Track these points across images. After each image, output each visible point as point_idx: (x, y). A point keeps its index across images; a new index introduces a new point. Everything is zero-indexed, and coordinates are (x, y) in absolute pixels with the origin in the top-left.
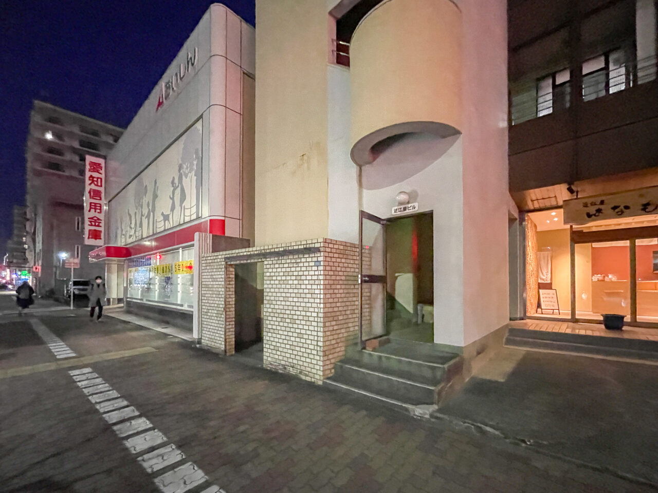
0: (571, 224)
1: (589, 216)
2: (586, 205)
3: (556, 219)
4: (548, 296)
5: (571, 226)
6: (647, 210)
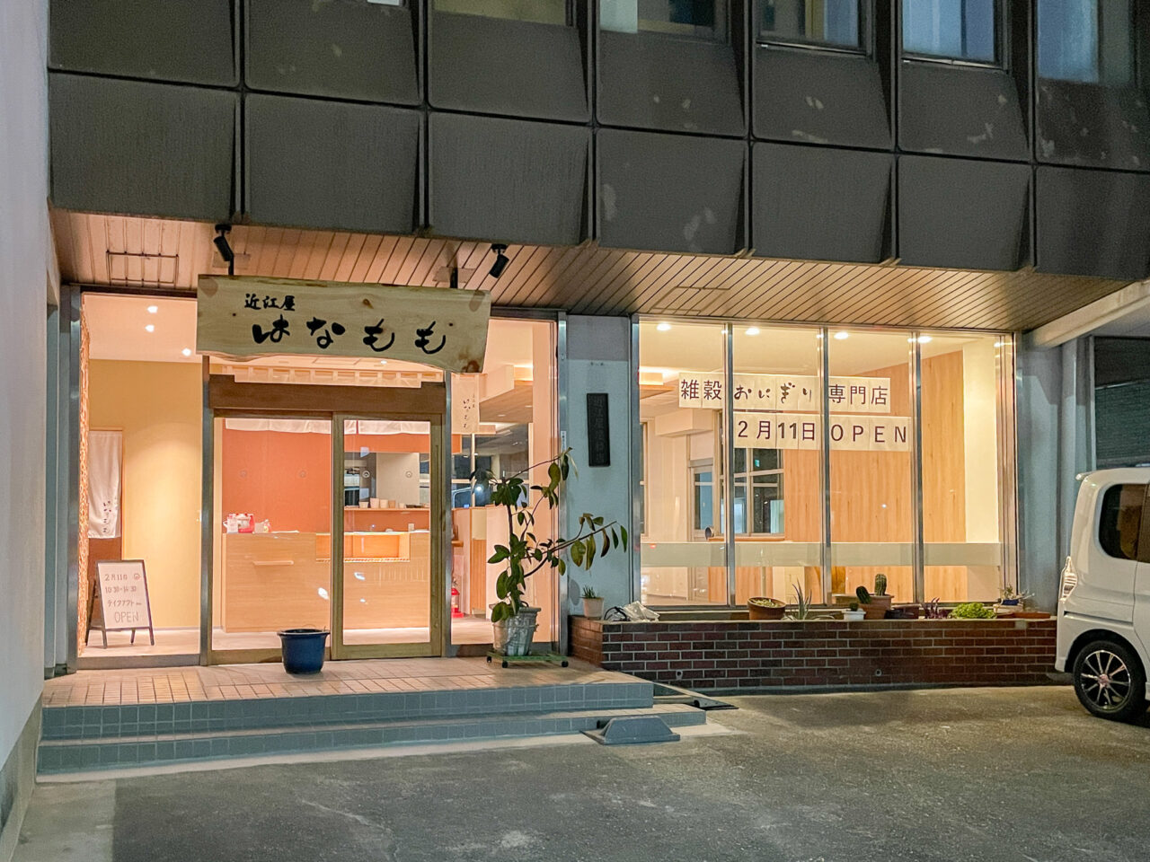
0: (206, 353)
1: (259, 336)
2: (252, 304)
3: (150, 328)
4: (121, 584)
5: (206, 359)
6: (376, 345)
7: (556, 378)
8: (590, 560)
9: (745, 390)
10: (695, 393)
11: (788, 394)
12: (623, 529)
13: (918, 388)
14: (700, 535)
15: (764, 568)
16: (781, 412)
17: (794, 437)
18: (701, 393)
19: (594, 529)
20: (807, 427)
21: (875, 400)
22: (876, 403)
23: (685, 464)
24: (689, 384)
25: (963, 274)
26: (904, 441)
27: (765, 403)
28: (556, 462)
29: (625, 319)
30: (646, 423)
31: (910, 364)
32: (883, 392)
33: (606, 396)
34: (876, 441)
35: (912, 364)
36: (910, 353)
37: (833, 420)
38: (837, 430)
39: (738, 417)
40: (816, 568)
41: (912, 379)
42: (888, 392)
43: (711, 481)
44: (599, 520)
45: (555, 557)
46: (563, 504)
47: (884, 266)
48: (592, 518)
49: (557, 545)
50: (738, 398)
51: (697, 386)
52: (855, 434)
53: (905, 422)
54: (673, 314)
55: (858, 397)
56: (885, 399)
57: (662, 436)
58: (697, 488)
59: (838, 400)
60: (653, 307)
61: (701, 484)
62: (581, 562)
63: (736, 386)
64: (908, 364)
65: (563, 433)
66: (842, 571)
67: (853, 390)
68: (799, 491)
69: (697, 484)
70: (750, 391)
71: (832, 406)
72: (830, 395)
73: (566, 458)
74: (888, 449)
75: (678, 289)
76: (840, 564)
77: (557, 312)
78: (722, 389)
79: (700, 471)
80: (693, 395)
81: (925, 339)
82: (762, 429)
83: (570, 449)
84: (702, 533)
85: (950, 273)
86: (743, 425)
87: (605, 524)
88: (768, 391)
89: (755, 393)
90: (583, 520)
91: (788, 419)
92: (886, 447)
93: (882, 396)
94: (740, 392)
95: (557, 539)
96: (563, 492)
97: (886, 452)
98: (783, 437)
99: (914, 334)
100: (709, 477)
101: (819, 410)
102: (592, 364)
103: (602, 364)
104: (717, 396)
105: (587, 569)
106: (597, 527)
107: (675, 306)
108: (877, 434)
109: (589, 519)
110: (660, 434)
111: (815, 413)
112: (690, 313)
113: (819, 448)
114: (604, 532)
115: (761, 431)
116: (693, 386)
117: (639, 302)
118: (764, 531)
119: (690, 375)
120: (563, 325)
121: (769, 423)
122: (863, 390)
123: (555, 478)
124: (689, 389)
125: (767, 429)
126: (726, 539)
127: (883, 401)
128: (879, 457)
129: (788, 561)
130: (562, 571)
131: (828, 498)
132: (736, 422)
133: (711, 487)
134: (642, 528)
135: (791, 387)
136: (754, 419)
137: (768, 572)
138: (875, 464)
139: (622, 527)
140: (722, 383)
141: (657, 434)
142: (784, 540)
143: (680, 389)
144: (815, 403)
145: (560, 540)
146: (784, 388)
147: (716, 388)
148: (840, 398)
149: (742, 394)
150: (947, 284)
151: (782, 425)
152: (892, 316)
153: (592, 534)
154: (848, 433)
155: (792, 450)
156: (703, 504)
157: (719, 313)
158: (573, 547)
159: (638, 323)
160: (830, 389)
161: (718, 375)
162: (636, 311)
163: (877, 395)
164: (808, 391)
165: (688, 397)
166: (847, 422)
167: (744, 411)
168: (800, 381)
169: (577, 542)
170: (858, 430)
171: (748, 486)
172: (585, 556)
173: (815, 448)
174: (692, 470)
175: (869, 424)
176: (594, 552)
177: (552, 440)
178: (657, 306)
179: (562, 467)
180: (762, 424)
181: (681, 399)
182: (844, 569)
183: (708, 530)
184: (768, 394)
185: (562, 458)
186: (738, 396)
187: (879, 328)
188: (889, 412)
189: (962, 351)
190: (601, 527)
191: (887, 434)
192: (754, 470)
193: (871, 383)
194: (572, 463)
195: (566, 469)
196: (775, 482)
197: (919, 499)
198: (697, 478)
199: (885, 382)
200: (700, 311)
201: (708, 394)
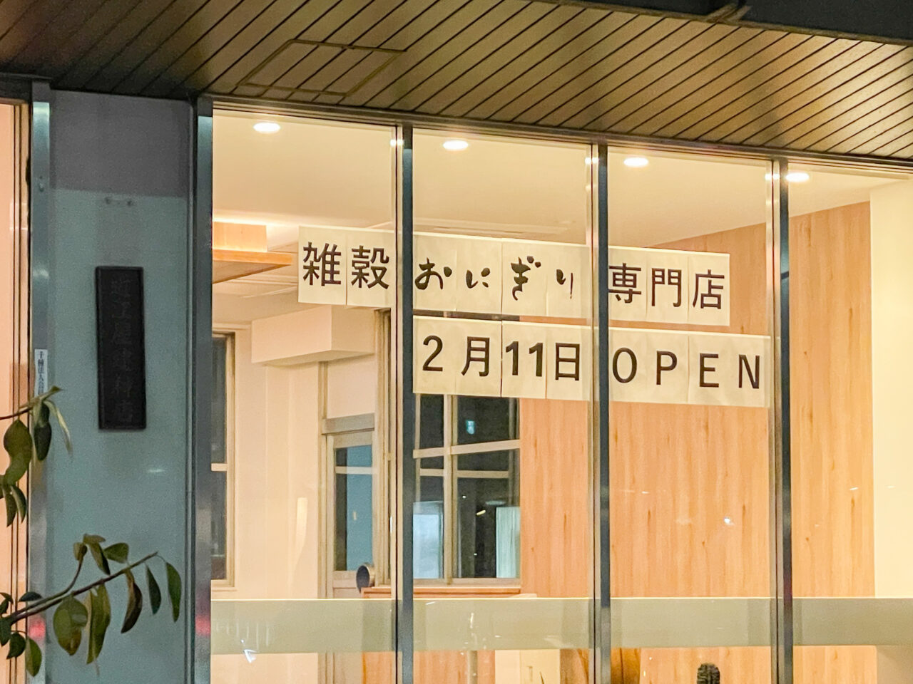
7: (25, 229)
8: (98, 639)
9: (439, 269)
10: (333, 272)
11: (526, 280)
12: (170, 569)
13: (785, 276)
14: (344, 584)
15: (475, 653)
16: (516, 319)
17: (539, 374)
18: (345, 270)
19: (107, 571)
20: (564, 353)
21: (701, 301)
22: (703, 305)
23: (315, 427)
24: (319, 253)
25: (868, 46)
26: (755, 385)
27: (478, 300)
28: (24, 418)
29: (181, 103)
30: (233, 335)
31: (769, 227)
32: (715, 282)
33: (139, 272)
34: (702, 384)
35: (772, 227)
36: (769, 203)
37: (618, 338)
38: (624, 357)
39: (423, 328)
40: (580, 652)
41: (772, 254)
42: (725, 283)
43: (370, 464)
44: (119, 551)
45: (17, 634)
46: (37, 514)
47: (717, 22)
48: (104, 546)
49: (22, 606)
50: (423, 287)
51: (336, 258)
52: (660, 369)
53: (759, 345)
54: (286, 100)
55: (666, 292)
56: (719, 297)
57: (266, 364)
58: (341, 481)
59: (627, 297)
60: (245, 81)
61: (350, 470)
62: (77, 646)
63: (419, 260)
64: (764, 225)
65: (42, 354)
66: (633, 658)
67: (658, 277)
68: (551, 488)
69: (341, 470)
70: (448, 272)
71: (617, 308)
72: (611, 287)
73: (45, 411)
74: (725, 402)
75: (295, 45)
76: (627, 643)
77: (30, 82)
78: (391, 267)
79: (348, 442)
80: (328, 277)
81: (799, 176)
82: (474, 354)
83: (55, 389)
84: (349, 578)
85: (844, 43)
86: (434, 344)
87: (131, 560)
88: (486, 273)
89: (458, 278)
90: (83, 551)
91: (527, 335)
92: (720, 397)
93: (714, 291)
94: (428, 275)
95: (22, 592)
96: (39, 486)
97: (722, 409)
98: (515, 372)
99: (777, 164)
100: (365, 456)
101: (589, 316)
102: (108, 201)
103: (129, 203)
104: (378, 280)
105: (90, 660)
106: (115, 567)
107: (293, 80)
108: (703, 369)
109: (96, 546)
110: (260, 360)
111: (582, 322)
112: (322, 99)
113: (588, 398)
114: (131, 578)
115: (470, 359)
116: (328, 258)
117: (215, 68)
118: (480, 573)
119: (324, 232)
120: (42, 111)
121: (487, 341)
122: (674, 278)
123: (20, 455)
124: (320, 264)
125: (482, 355)
126: (394, 588)
127: (715, 301)
128: (710, 418)
129: (525, 638)
130: (34, 668)
131: (605, 504)
132: (419, 338)
133: (370, 477)
134: (219, 569)
135: (532, 266)
136: (455, 333)
137: (484, 660)
138: (702, 434)
139: (169, 567)
140: (390, 252)
141: (254, 360)
142: (519, 592)
143: (302, 263)
144: (582, 300)
145: (30, 596)
146: (519, 268)
147: (378, 263)
148: (631, 293)
149: (433, 278)
150: (837, 65)
151: (514, 348)
152: (734, 125)
153: (101, 583)
154: (647, 367)
155: (535, 400)
156: (353, 516)
157: (385, 100)
158: (59, 609)
159: (211, 115)
160: (611, 272)
161: (383, 236)
162: (206, 89)
163: (704, 289)
164: (566, 276)
165: (317, 282)
166: (645, 344)
167: (440, 314)
168: (553, 254)
169: (67, 601)
170: (666, 361)
171: (448, 474)
172: (86, 632)
173: (580, 398)
174: (331, 439)
175: (688, 347)
176: (108, 620)
177: (16, 368)
178: (253, 80)
179: (37, 430)
180: (474, 344)
181: (303, 284)
182: (637, 654)
183: (363, 573)
184: (486, 279)
185: (36, 411)
186: (423, 281)
187: (709, 148)
188: (728, 324)
189: (868, 203)
190: (124, 566)
191: (725, 370)
192: (460, 443)
193: (691, 263)
194: (59, 420)
195: (44, 436)
196: (506, 469)
197: (783, 503)
198: (341, 457)
199: (719, 262)
200: (344, 95)
201: (361, 276)
